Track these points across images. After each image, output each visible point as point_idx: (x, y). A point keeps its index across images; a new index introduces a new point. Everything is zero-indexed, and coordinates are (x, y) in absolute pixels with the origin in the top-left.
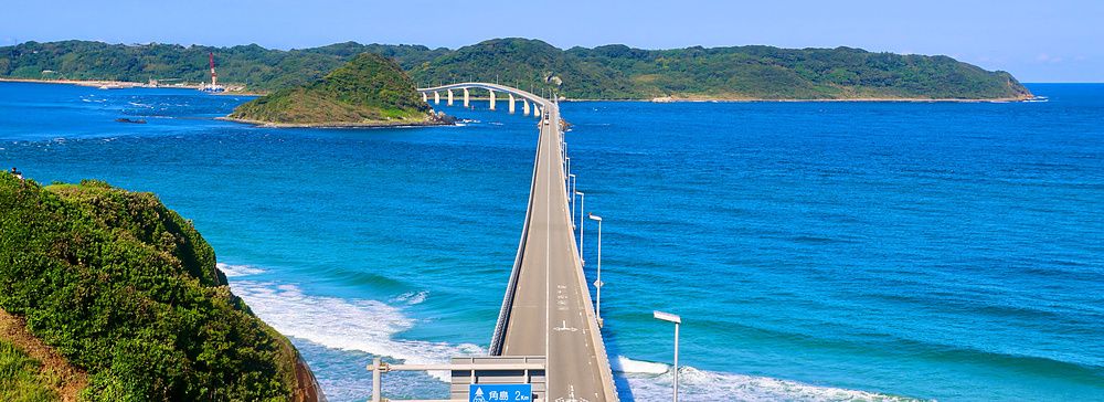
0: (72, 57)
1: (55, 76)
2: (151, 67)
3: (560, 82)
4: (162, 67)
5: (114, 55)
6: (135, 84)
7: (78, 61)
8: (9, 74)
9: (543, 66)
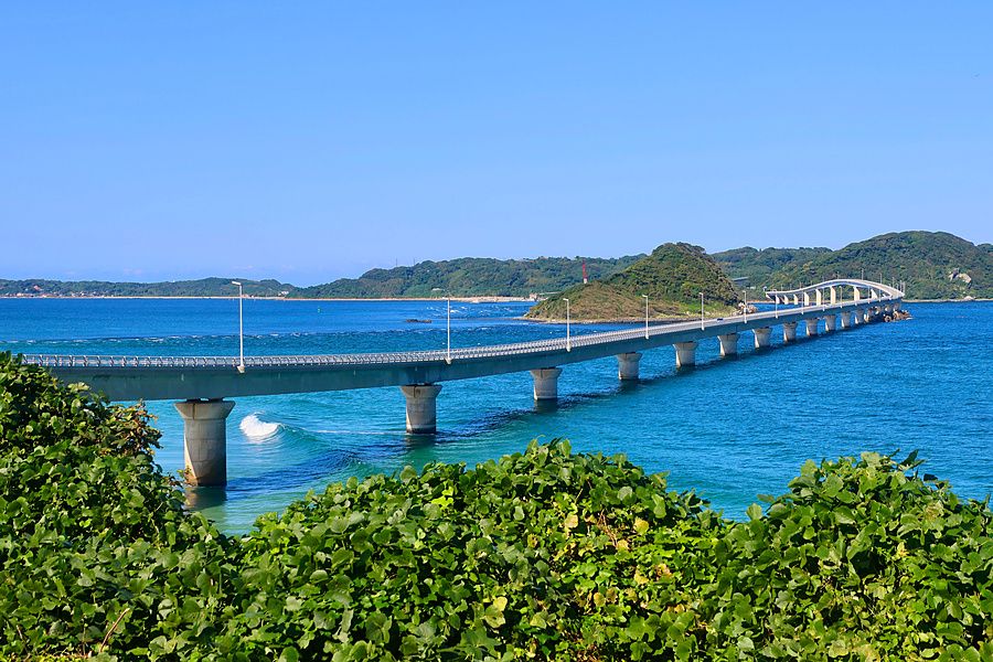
0: (458, 274)
1: (442, 294)
2: (531, 282)
3: (968, 280)
4: (544, 280)
5: (498, 270)
6: (515, 299)
7: (463, 278)
8: (402, 293)
9: (947, 262)
